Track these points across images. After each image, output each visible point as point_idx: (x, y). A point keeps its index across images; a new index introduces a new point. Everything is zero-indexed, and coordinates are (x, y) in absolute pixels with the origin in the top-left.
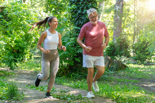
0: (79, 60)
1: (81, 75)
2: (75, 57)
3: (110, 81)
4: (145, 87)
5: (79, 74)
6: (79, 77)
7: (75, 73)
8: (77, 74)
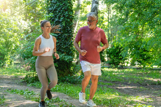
0: (56, 65)
4: (119, 89)
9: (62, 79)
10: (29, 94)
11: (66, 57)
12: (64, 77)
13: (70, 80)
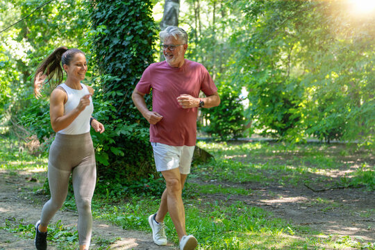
0: (120, 152)
1: (126, 188)
2: (113, 145)
5: (123, 185)
6: (123, 191)
7: (113, 183)
8: (119, 185)
9: (134, 186)
10: (69, 238)
11: (142, 130)
12: (139, 180)
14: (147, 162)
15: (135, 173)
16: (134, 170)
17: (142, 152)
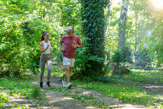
0: (90, 66)
1: (91, 79)
2: (87, 63)
3: (116, 84)
5: (91, 78)
6: (90, 80)
7: (87, 77)
8: (89, 78)
9: (95, 78)
10: (66, 91)
11: (98, 58)
12: (97, 77)
13: (102, 79)
14: (100, 70)
15: (96, 74)
16: (95, 73)
17: (98, 66)
